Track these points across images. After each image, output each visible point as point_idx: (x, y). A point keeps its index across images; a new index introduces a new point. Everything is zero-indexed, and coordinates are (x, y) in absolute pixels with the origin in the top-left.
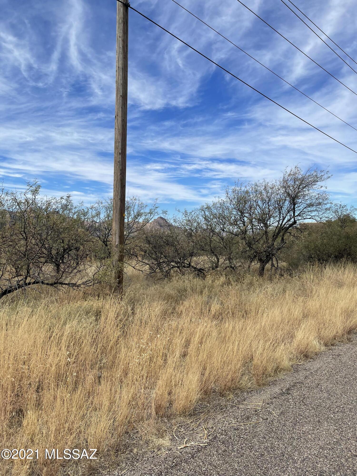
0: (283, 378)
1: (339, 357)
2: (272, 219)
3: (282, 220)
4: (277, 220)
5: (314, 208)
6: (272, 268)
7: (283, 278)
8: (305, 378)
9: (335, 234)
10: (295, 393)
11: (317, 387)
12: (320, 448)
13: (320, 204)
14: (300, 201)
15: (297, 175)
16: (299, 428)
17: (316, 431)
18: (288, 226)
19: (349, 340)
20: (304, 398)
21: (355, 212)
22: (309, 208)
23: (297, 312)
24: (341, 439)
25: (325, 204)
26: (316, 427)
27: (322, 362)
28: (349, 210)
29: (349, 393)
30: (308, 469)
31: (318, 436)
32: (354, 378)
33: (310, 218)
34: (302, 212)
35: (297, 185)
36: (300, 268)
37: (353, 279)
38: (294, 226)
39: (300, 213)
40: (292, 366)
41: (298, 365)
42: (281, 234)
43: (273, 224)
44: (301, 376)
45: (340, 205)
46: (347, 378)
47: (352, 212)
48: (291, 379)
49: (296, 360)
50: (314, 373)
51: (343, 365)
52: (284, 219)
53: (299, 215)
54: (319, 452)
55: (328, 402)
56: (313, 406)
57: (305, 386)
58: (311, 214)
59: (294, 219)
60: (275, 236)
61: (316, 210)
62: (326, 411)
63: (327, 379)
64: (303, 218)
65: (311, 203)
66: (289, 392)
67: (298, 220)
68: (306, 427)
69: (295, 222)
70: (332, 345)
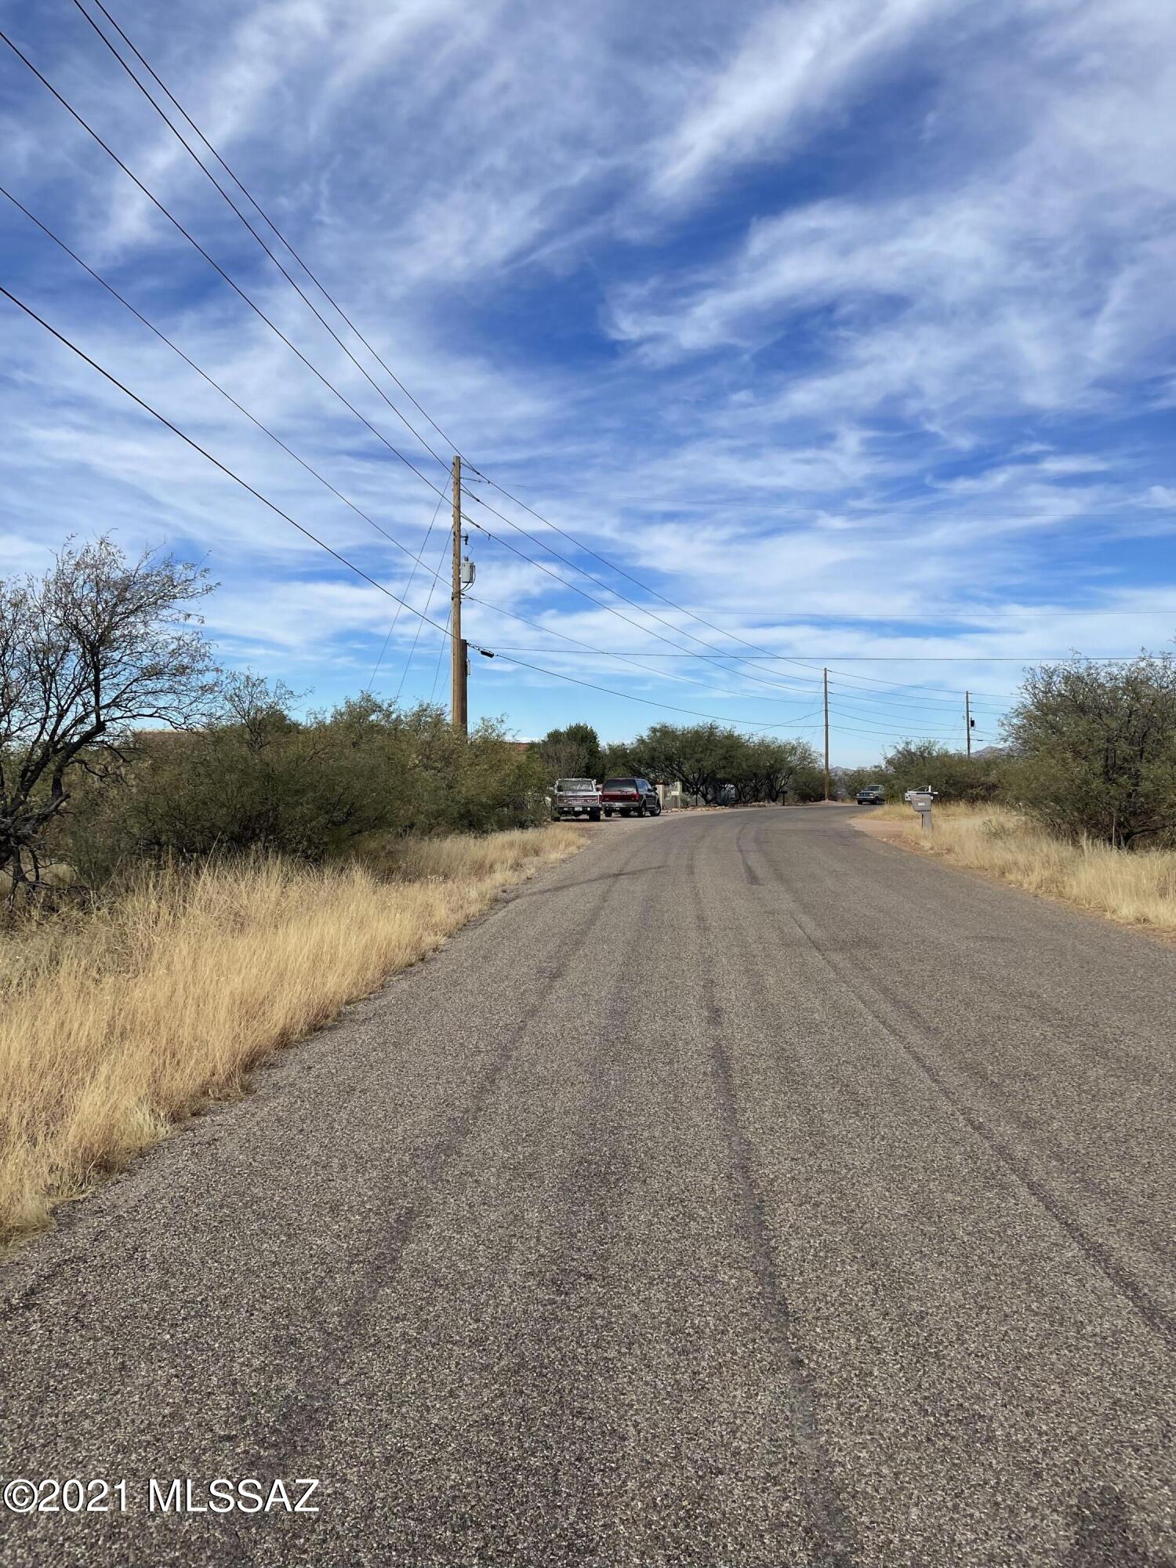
0: (17, 1259)
1: (213, 1147)
2: (17, 714)
3: (54, 720)
4: (39, 716)
5: (163, 683)
6: (15, 885)
7: (55, 918)
8: (95, 1240)
9: (231, 769)
10: (53, 1300)
11: (131, 1257)
12: (118, 1452)
13: (182, 670)
14: (117, 655)
15: (106, 569)
16: (52, 1408)
17: (111, 1399)
18: (76, 739)
19: (247, 1089)
20: (83, 1306)
21: (287, 701)
22: (148, 682)
23: (88, 1025)
24: (187, 1402)
25: (200, 672)
26: (111, 1388)
27: (156, 1175)
28: (272, 695)
29: (226, 1253)
30: (71, 1532)
31: (116, 1415)
32: (247, 1202)
33: (151, 716)
34: (124, 692)
35: (106, 602)
36: (114, 878)
37: (278, 904)
38: (98, 739)
39: (117, 697)
40: (53, 1212)
41: (74, 1202)
42: (52, 766)
43: (20, 729)
44: (79, 1239)
45: (248, 677)
46: (228, 1206)
47: (280, 702)
48: (44, 1256)
49: (71, 1189)
50: (125, 1215)
51: (221, 1168)
52: (61, 716)
53: (115, 703)
54: (113, 1464)
55: (161, 1296)
56: (108, 1324)
57: (90, 1266)
58: (155, 703)
59: (98, 717)
60: (29, 774)
61: (172, 690)
62: (148, 1328)
63: (165, 1226)
64: (129, 714)
65: (153, 667)
66: (33, 1299)
67: (114, 719)
68: (78, 1399)
69: (100, 727)
70: (194, 1115)
